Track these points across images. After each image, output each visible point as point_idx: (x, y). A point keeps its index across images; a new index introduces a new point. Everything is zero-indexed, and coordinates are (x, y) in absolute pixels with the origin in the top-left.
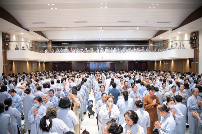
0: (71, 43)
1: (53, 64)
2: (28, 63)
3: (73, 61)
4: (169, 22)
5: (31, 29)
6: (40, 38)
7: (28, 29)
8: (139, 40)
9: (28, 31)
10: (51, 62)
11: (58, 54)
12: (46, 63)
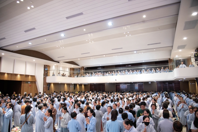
0: (103, 67)
1: (90, 85)
2: (66, 85)
3: (106, 83)
4: (160, 43)
5: (61, 61)
6: (73, 66)
7: (58, 61)
8: (157, 60)
9: (59, 62)
10: (88, 84)
11: (82, 77)
12: (85, 85)
